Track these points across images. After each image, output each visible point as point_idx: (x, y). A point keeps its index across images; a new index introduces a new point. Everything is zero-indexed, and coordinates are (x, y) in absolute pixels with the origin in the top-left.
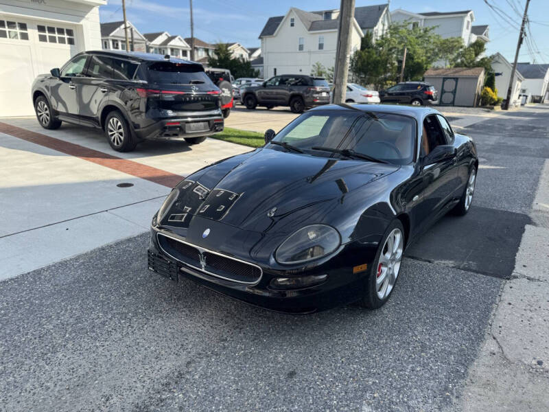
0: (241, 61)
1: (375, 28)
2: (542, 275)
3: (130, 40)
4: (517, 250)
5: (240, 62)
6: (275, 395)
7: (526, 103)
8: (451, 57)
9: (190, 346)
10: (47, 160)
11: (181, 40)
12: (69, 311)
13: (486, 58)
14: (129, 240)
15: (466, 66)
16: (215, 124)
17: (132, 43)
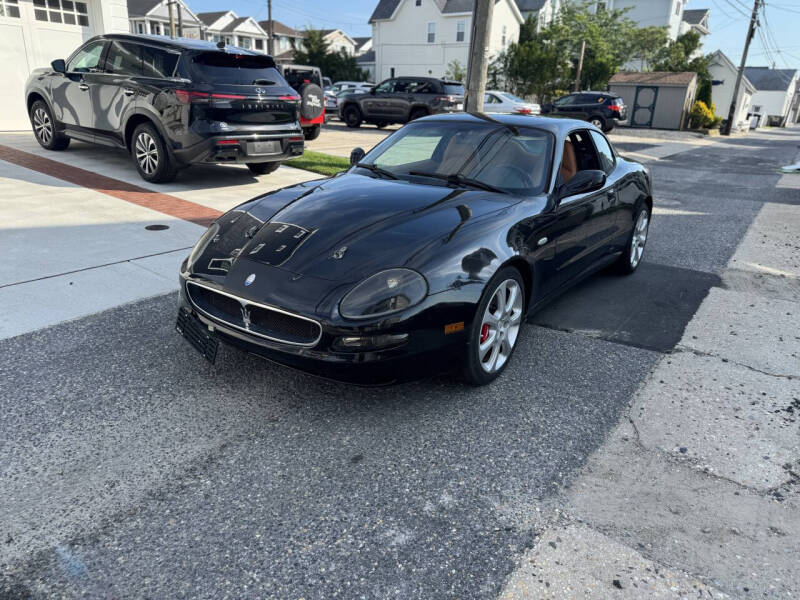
0: (342, 56)
1: (541, 11)
2: (715, 348)
3: (177, 23)
4: (690, 318)
5: (340, 58)
6: (331, 482)
7: (757, 126)
8: (650, 56)
9: (228, 427)
10: (47, 192)
11: (254, 24)
12: (68, 384)
13: (701, 58)
14: (157, 299)
15: (671, 69)
16: (292, 144)
17: (179, 27)
